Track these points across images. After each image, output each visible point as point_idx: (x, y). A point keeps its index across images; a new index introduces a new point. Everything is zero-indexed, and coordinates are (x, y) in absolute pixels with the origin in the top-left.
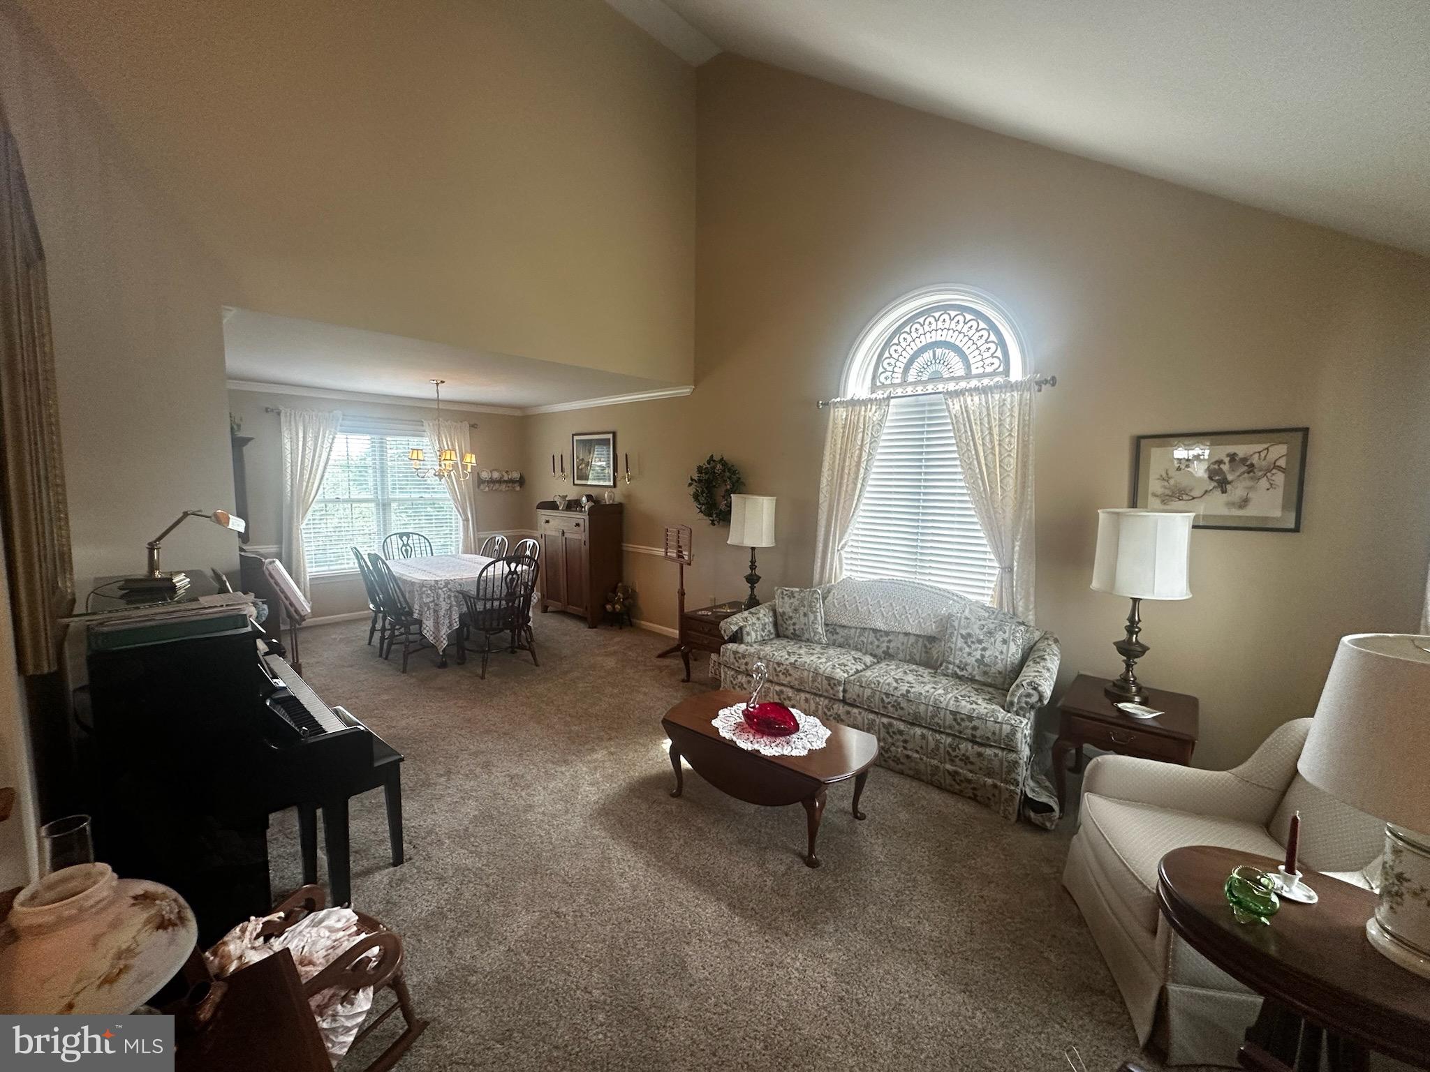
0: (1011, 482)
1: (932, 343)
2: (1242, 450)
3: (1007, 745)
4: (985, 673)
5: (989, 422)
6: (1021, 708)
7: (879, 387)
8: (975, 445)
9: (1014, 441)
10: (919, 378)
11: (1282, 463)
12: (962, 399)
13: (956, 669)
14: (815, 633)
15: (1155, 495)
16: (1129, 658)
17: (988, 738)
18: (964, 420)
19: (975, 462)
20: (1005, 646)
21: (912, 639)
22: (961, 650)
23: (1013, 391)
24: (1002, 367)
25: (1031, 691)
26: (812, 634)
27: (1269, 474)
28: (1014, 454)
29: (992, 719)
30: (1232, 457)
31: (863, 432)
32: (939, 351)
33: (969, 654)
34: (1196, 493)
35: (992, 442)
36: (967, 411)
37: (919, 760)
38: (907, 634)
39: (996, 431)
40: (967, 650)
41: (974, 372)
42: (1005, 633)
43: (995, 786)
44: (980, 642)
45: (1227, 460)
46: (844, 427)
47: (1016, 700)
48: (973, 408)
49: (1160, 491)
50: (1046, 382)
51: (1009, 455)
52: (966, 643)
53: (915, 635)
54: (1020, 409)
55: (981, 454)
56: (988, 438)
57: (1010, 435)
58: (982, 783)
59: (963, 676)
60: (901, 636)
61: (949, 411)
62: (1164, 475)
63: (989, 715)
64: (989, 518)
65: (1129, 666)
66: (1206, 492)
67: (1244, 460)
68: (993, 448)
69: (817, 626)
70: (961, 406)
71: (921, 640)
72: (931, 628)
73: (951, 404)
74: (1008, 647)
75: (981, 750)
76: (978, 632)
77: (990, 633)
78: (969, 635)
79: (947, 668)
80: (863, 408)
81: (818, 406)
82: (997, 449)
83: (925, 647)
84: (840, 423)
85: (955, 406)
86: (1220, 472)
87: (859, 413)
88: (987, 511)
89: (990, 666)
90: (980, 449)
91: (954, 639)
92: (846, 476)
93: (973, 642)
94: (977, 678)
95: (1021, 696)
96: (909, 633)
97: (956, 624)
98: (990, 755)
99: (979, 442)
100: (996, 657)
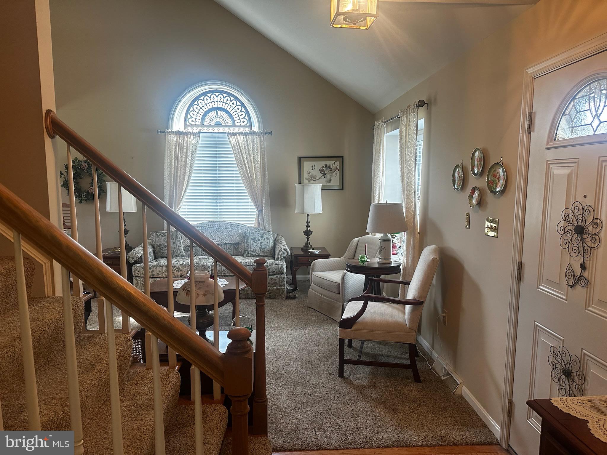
0: (259, 174)
1: (215, 107)
2: (328, 163)
3: (280, 272)
4: (263, 252)
5: (248, 149)
6: (282, 259)
7: (189, 126)
8: (243, 158)
9: (259, 157)
10: (210, 124)
11: (338, 168)
12: (236, 137)
13: (252, 253)
14: (181, 251)
15: (306, 179)
16: (307, 236)
17: (274, 271)
18: (237, 147)
19: (244, 166)
20: (268, 240)
21: (228, 246)
22: (253, 244)
23: (257, 136)
24: (248, 123)
25: (284, 252)
26: (179, 252)
27: (335, 171)
28: (259, 163)
29: (275, 264)
30: (326, 165)
31: (187, 149)
32: (219, 112)
33: (256, 246)
34: (317, 178)
35: (250, 157)
36: (238, 143)
37: (248, 290)
38: (225, 244)
39: (251, 152)
40: (255, 244)
41: (237, 124)
42: (267, 235)
43: (277, 289)
44: (259, 240)
45: (325, 166)
46: (176, 146)
47: (280, 256)
48: (241, 141)
49: (307, 177)
50: (269, 133)
51: (258, 163)
52: (254, 241)
53: (229, 243)
54: (260, 144)
55: (246, 162)
56: (248, 155)
57: (257, 154)
58: (273, 289)
59: (255, 255)
60: (223, 245)
61: (230, 142)
62: (308, 172)
63: (273, 263)
64: (252, 190)
65: (308, 239)
66: (320, 177)
67: (329, 166)
68: (251, 160)
69: (181, 248)
70: (235, 140)
71: (232, 245)
72: (236, 239)
73: (231, 139)
74: (269, 240)
75: (272, 277)
76: (257, 236)
77: (262, 236)
78: (255, 238)
79: (248, 253)
80: (186, 136)
81: (158, 133)
82: (252, 160)
83: (235, 248)
84: (173, 143)
85: (233, 140)
86: (323, 170)
87: (184, 139)
88: (251, 186)
89: (264, 249)
90: (245, 160)
91: (249, 241)
92: (179, 171)
93: (256, 241)
94: (261, 254)
95: (281, 254)
96: (227, 243)
97: (248, 235)
98: (275, 278)
99: (245, 157)
100: (266, 245)
